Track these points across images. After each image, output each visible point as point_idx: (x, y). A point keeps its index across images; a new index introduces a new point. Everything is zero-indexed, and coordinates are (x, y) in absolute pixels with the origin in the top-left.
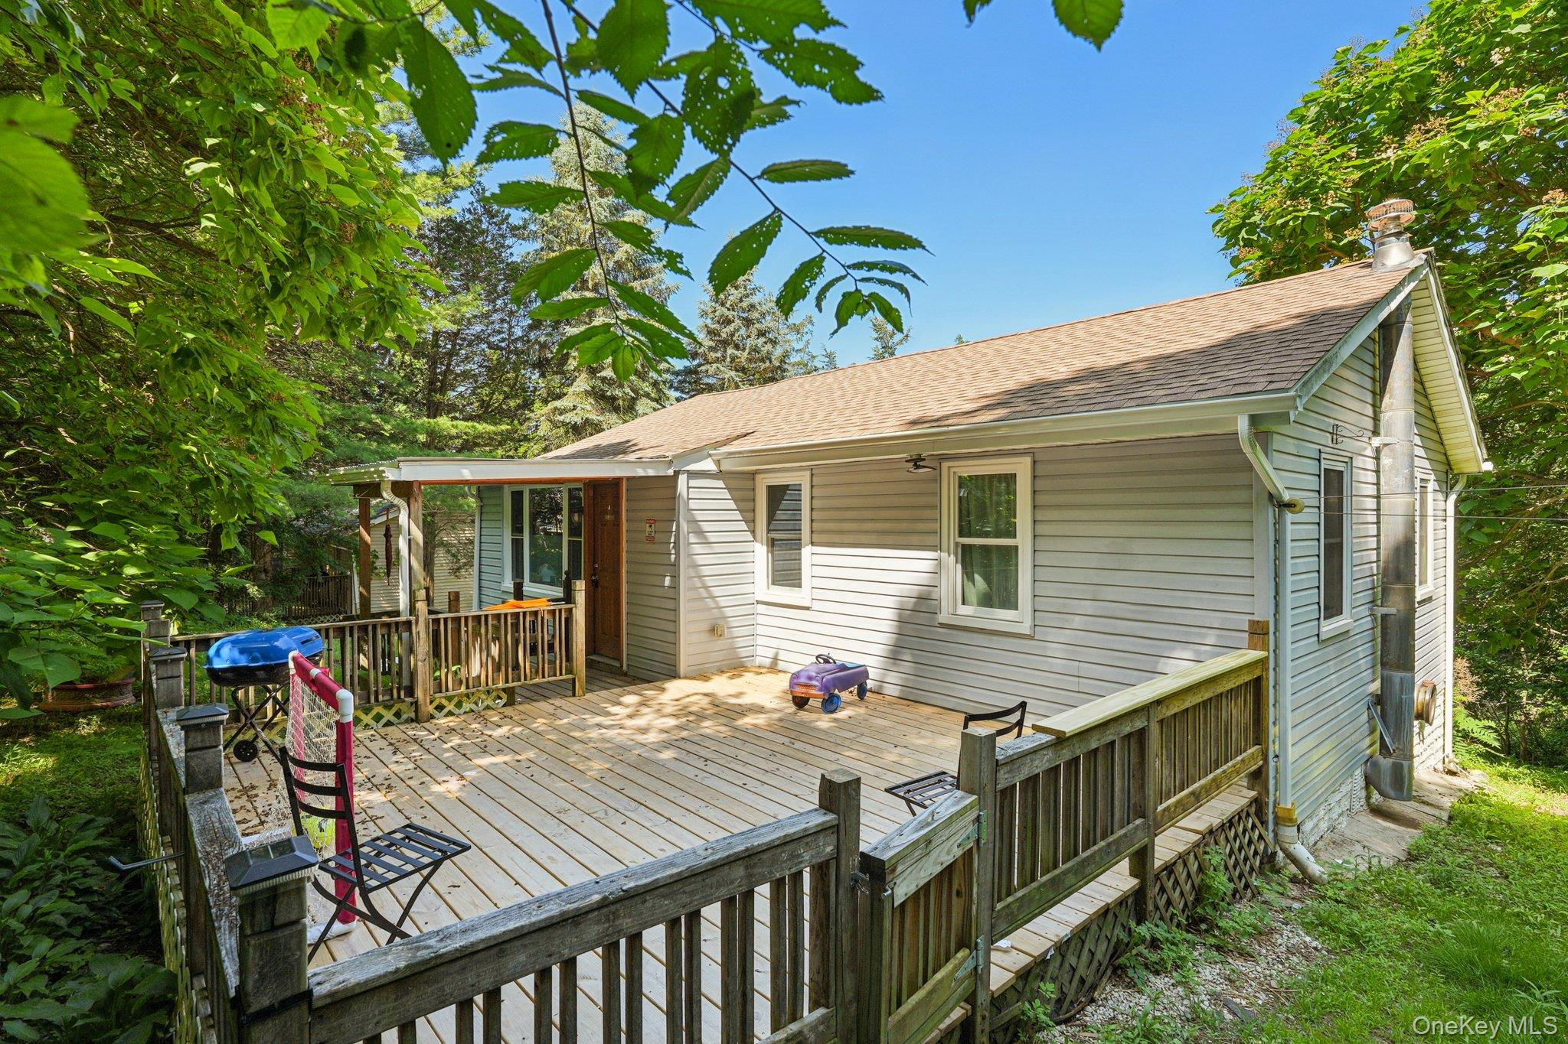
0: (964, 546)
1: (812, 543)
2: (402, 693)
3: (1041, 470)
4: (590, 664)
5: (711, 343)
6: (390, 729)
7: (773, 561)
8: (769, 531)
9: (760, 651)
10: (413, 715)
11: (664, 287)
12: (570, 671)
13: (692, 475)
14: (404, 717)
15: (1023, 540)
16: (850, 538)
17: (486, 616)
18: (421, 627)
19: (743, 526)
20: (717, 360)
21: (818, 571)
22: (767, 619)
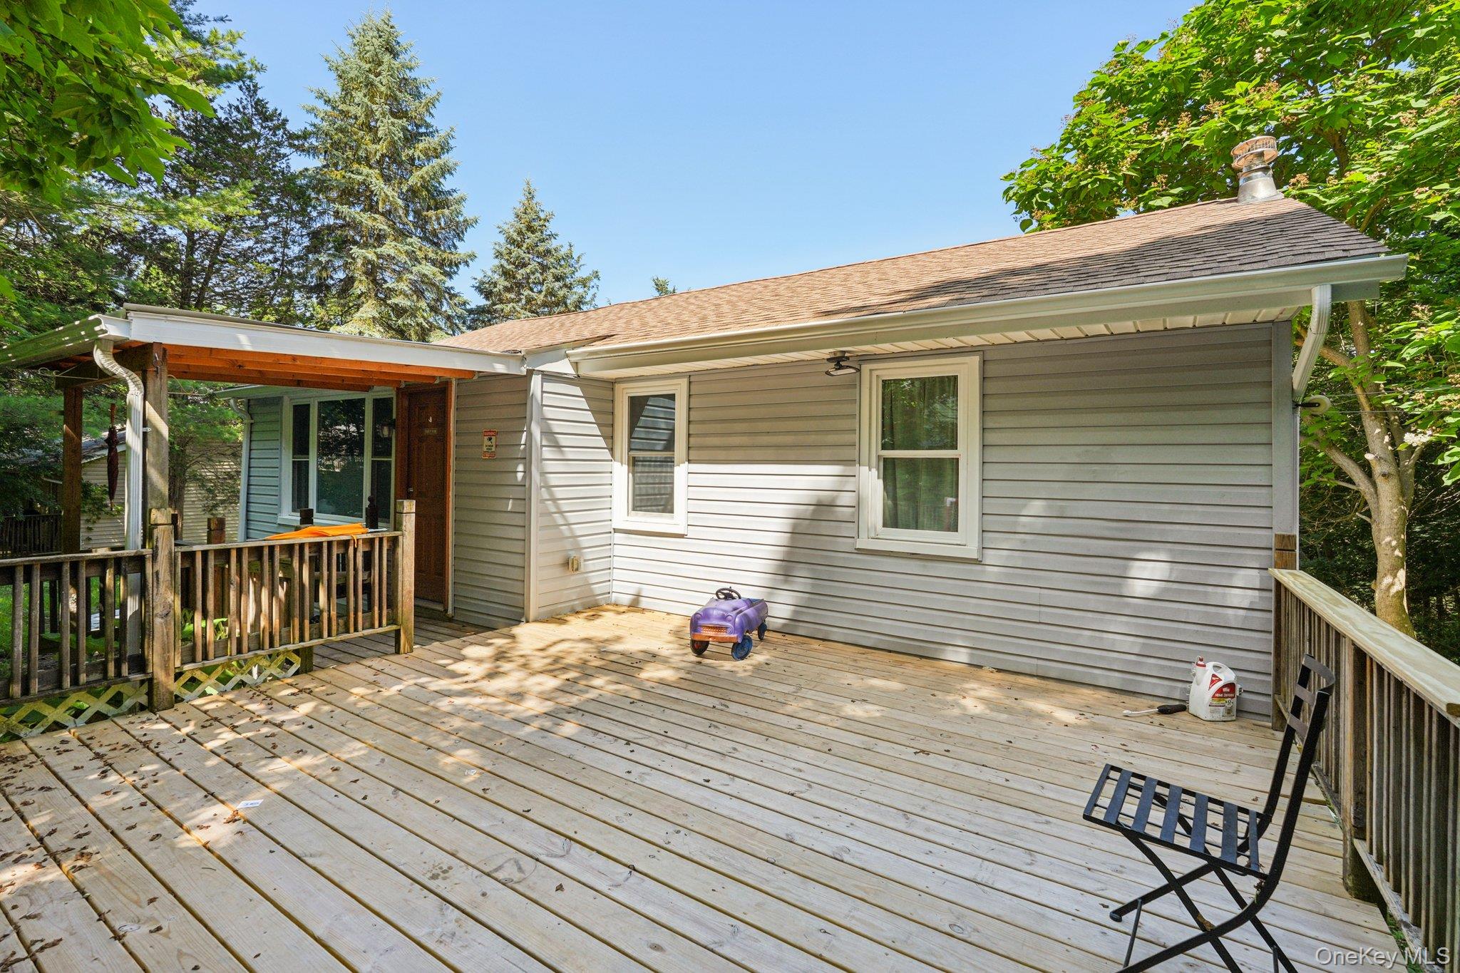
0: (885, 460)
1: (689, 461)
2: (125, 669)
3: (992, 370)
4: (419, 611)
5: (506, 284)
6: (100, 726)
7: (634, 483)
8: (630, 449)
9: (616, 586)
10: (144, 700)
11: (461, 219)
12: (393, 620)
13: (548, 377)
14: (128, 703)
15: (968, 451)
16: (740, 454)
17: (272, 548)
18: (163, 566)
19: (601, 442)
20: (512, 300)
21: (695, 493)
22: (624, 549)
